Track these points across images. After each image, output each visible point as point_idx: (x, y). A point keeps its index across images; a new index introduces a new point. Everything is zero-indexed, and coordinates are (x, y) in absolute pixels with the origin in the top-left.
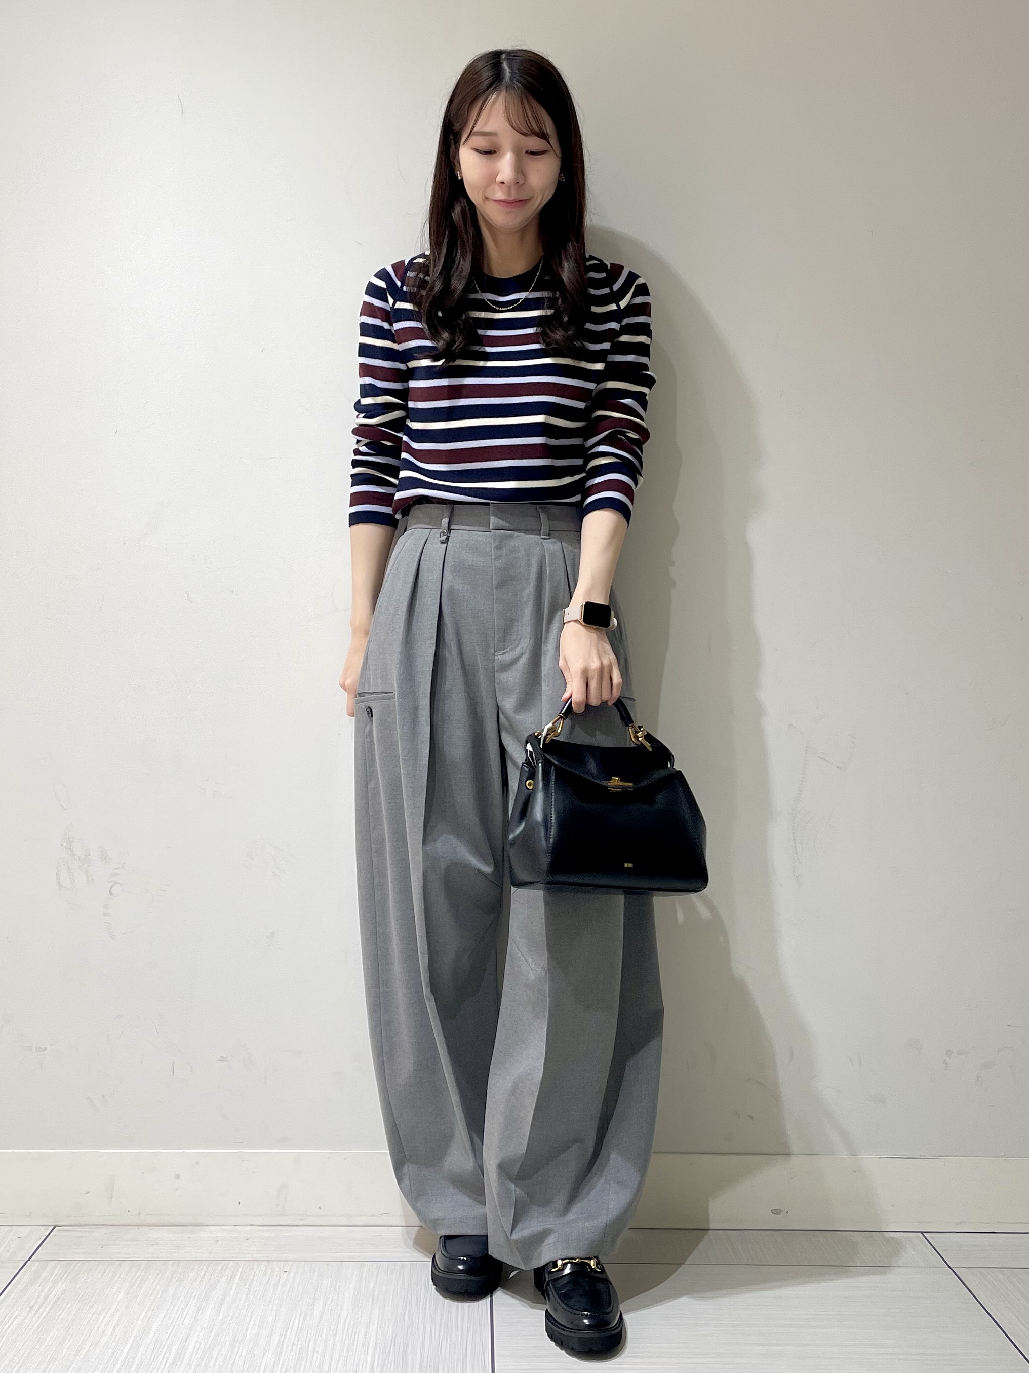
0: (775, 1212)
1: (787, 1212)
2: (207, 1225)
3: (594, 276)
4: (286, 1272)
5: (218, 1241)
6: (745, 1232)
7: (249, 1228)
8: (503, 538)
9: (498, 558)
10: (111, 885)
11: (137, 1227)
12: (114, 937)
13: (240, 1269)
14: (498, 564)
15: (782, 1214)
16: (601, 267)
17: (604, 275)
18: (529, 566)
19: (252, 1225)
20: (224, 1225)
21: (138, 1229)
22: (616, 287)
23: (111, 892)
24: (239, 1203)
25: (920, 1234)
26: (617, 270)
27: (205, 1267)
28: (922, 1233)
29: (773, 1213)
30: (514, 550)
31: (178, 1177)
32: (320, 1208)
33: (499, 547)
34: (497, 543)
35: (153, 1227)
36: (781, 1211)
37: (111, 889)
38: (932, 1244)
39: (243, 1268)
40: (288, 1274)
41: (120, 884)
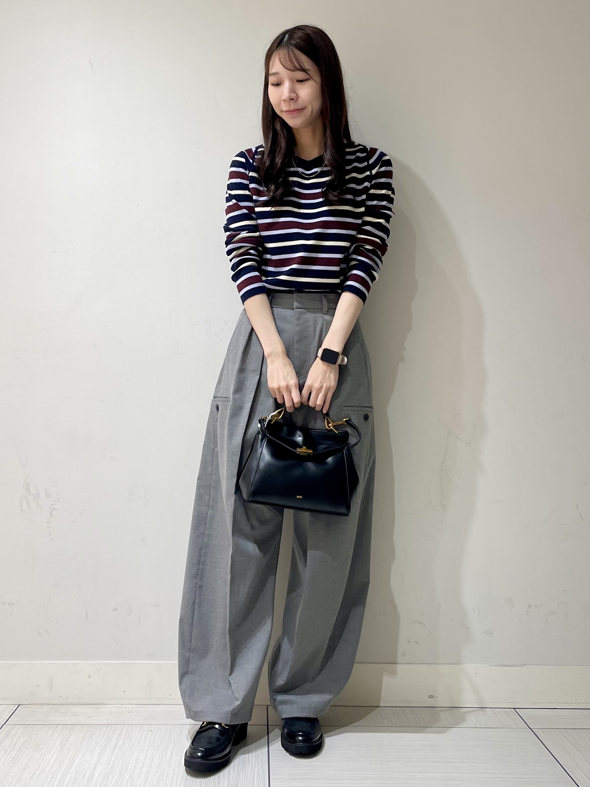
0: (431, 697)
1: (437, 697)
2: (106, 704)
3: (359, 156)
4: (151, 731)
5: (112, 713)
6: (413, 708)
7: (130, 706)
8: (300, 314)
9: (298, 325)
10: (51, 510)
11: (66, 706)
12: (53, 540)
13: (125, 729)
14: (298, 329)
15: (434, 698)
16: (364, 149)
17: (365, 154)
18: (315, 330)
19: (131, 704)
20: (115, 704)
21: (67, 706)
22: (371, 162)
23: (51, 515)
24: (124, 691)
25: (513, 709)
26: (374, 151)
27: (105, 728)
28: (514, 709)
29: (429, 697)
30: (307, 321)
31: (89, 677)
32: (171, 695)
33: (298, 319)
34: (297, 316)
35: (75, 706)
36: (434, 696)
37: (51, 512)
38: (520, 715)
39: (126, 729)
40: (152, 733)
41: (56, 509)
